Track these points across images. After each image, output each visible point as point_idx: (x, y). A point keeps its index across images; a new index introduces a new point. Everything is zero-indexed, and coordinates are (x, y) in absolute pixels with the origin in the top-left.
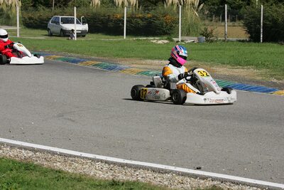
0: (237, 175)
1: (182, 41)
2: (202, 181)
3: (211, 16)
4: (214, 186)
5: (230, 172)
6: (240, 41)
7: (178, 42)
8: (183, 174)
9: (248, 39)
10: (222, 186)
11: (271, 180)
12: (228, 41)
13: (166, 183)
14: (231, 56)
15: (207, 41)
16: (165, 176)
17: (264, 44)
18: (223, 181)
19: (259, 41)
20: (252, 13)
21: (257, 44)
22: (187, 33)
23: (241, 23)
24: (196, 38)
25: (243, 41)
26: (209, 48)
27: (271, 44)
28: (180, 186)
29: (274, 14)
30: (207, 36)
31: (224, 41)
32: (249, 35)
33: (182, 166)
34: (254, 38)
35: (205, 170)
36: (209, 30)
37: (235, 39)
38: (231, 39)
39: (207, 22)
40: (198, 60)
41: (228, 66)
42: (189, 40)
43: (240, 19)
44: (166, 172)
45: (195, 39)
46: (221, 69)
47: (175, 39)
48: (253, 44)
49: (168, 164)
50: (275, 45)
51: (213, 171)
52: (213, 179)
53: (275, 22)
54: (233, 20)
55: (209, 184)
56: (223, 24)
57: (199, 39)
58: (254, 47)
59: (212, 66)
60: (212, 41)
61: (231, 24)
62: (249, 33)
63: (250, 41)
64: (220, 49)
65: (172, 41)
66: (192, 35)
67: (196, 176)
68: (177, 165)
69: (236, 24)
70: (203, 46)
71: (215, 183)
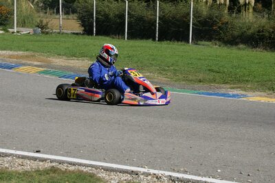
0: (74, 157)
1: (18, 32)
2: (41, 163)
3: (46, 9)
4: (53, 167)
5: (67, 154)
6: (74, 33)
7: (13, 33)
8: (24, 157)
9: (82, 32)
10: (60, 166)
11: (105, 161)
12: (63, 33)
13: (7, 165)
14: (66, 48)
15: (43, 33)
16: (5, 159)
17: (97, 37)
18: (61, 162)
19: (92, 34)
20: (85, 7)
21: (90, 37)
22: (23, 24)
23: (75, 16)
24: (32, 29)
25: (77, 34)
26: (45, 39)
27: (103, 37)
28: (20, 168)
29: (107, 9)
30: (42, 28)
31: (59, 33)
32: (83, 28)
33: (22, 150)
34: (88, 32)
35: (44, 153)
36: (45, 22)
37: (69, 32)
38: (65, 31)
39: (42, 14)
40: (34, 51)
41: (64, 57)
42: (25, 31)
43: (74, 12)
44: (6, 155)
45: (30, 30)
46: (57, 60)
47: (11, 30)
48: (86, 36)
49: (8, 148)
50: (108, 38)
51: (52, 154)
52: (52, 161)
53: (106, 16)
54: (67, 13)
55: (48, 165)
56: (57, 16)
57: (34, 31)
58: (88, 40)
59: (48, 56)
60: (47, 33)
61: (65, 17)
62: (83, 26)
63: (83, 34)
64: (55, 41)
65: (8, 31)
66: (28, 27)
67: (35, 159)
68: (17, 149)
69: (70, 17)
70: (39, 38)
71: (54, 164)
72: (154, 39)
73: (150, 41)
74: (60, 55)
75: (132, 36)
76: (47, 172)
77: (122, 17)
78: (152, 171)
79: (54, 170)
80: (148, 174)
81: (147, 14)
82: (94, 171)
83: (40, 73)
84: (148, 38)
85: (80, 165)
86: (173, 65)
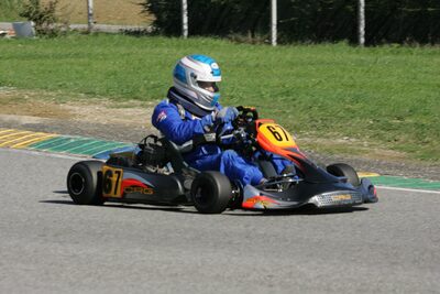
6: (128, 33)
9: (149, 29)
12: (97, 33)
14: (108, 75)
15: (41, 33)
17: (193, 40)
19: (178, 32)
21: (174, 39)
24: (9, 25)
25: (137, 33)
26: (50, 51)
27: (210, 41)
30: (39, 19)
31: (87, 33)
32: (153, 18)
34: (168, 26)
36: (45, 3)
37: (115, 28)
38: (104, 27)
40: (20, 86)
41: (106, 101)
45: (6, 27)
46: (87, 110)
48: (163, 40)
57: (17, 28)
59: (60, 100)
60: (53, 34)
62: (152, 10)
63: (154, 33)
64: (77, 55)
70: (30, 48)
72: (354, 41)
73: (343, 44)
74: (92, 94)
83: (40, 146)
84: (335, 38)
86: (412, 112)
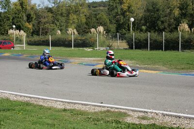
0: (118, 105)
1: (99, 49)
2: (103, 108)
3: (112, 38)
4: (108, 110)
5: (115, 104)
6: (124, 49)
8: (95, 106)
9: (128, 48)
10: (111, 110)
11: (132, 107)
13: (87, 109)
17: (135, 50)
18: (112, 108)
19: (133, 49)
23: (126, 41)
24: (105, 48)
25: (126, 49)
27: (138, 50)
28: (93, 110)
30: (110, 47)
31: (118, 49)
32: (129, 46)
34: (131, 48)
35: (104, 103)
36: (111, 44)
37: (122, 48)
38: (120, 48)
39: (110, 41)
42: (102, 49)
43: (125, 39)
44: (88, 105)
47: (96, 49)
48: (130, 50)
49: (88, 102)
50: (140, 50)
51: (108, 104)
52: (108, 107)
53: (140, 40)
54: (122, 40)
55: (106, 109)
56: (117, 42)
58: (131, 51)
61: (121, 41)
65: (94, 49)
67: (100, 106)
68: (93, 102)
71: (108, 109)
72: (162, 50)
73: (161, 51)
75: (152, 49)
76: (105, 112)
77: (147, 40)
78: (154, 111)
79: (108, 111)
80: (152, 113)
81: (159, 38)
82: (127, 111)
85: (121, 109)
86: (170, 61)
